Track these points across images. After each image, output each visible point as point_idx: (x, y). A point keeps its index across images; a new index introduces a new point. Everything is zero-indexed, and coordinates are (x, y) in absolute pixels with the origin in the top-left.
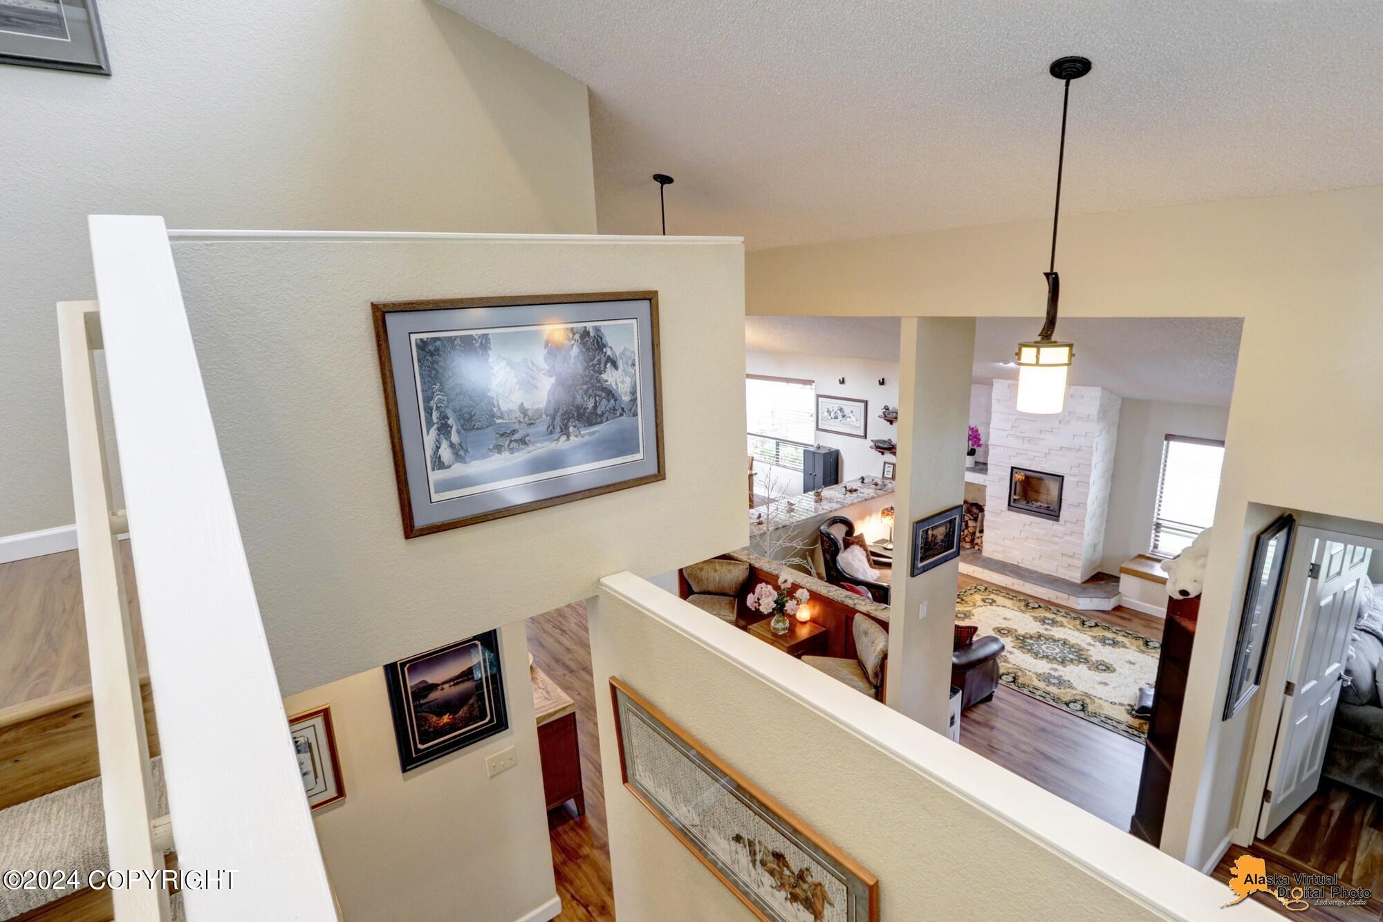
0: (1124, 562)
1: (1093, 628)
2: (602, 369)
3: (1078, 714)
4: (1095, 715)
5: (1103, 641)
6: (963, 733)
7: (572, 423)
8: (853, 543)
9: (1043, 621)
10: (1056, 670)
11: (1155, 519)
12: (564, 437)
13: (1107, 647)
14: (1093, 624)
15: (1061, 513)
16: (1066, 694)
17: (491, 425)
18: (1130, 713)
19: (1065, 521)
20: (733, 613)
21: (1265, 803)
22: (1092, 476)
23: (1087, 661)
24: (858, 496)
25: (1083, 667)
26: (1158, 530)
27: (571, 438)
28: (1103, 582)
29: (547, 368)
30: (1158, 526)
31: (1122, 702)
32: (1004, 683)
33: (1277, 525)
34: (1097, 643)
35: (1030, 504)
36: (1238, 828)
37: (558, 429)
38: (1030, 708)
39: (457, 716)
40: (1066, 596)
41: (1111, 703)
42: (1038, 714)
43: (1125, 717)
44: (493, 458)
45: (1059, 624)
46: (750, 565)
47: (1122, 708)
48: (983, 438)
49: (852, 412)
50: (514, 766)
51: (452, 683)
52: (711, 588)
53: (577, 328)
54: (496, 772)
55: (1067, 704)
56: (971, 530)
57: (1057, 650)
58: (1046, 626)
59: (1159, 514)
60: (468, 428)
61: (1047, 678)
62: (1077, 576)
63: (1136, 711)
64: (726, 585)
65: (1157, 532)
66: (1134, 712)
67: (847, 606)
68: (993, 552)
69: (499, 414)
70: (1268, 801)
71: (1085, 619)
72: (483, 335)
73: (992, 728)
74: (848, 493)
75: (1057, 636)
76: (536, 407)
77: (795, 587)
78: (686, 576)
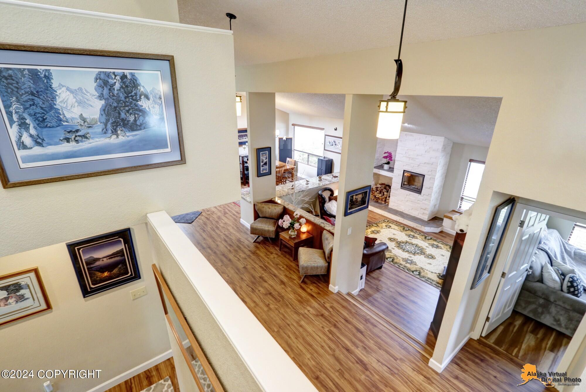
0: (446, 213)
1: (429, 240)
2: (138, 98)
3: (416, 276)
4: (424, 277)
5: (433, 246)
6: (367, 282)
7: (119, 128)
8: (333, 199)
9: (409, 236)
10: (411, 257)
11: (461, 196)
12: (115, 136)
13: (434, 248)
14: (430, 238)
15: (422, 191)
16: (413, 267)
17: (60, 126)
18: (438, 277)
19: (424, 195)
20: (275, 227)
21: (487, 322)
22: (437, 175)
23: (424, 254)
24: (338, 179)
25: (422, 256)
26: (462, 200)
27: (119, 137)
28: (436, 221)
29: (98, 95)
30: (462, 198)
31: (436, 272)
32: (388, 261)
33: (508, 201)
34: (430, 247)
35: (410, 186)
36: (473, 331)
37: (110, 131)
38: (397, 273)
39: (112, 273)
40: (420, 226)
41: (431, 272)
42: (400, 275)
43: (436, 279)
44: (63, 145)
45: (416, 238)
46: (284, 207)
47: (436, 275)
48: (393, 157)
49: (339, 143)
50: (145, 295)
51: (108, 258)
52: (267, 215)
53: (117, 72)
54: (135, 298)
55: (413, 272)
56: (385, 196)
57: (413, 249)
58: (410, 238)
59: (463, 194)
60: (42, 126)
61: (406, 260)
62: (426, 218)
63: (441, 277)
64: (274, 214)
65: (461, 201)
66: (440, 277)
67: (321, 227)
68: (393, 206)
69: (65, 119)
70: (488, 321)
71: (427, 235)
72: (46, 70)
73: (380, 280)
74: (334, 178)
75: (414, 243)
76: (92, 117)
77: (301, 217)
78: (257, 210)
